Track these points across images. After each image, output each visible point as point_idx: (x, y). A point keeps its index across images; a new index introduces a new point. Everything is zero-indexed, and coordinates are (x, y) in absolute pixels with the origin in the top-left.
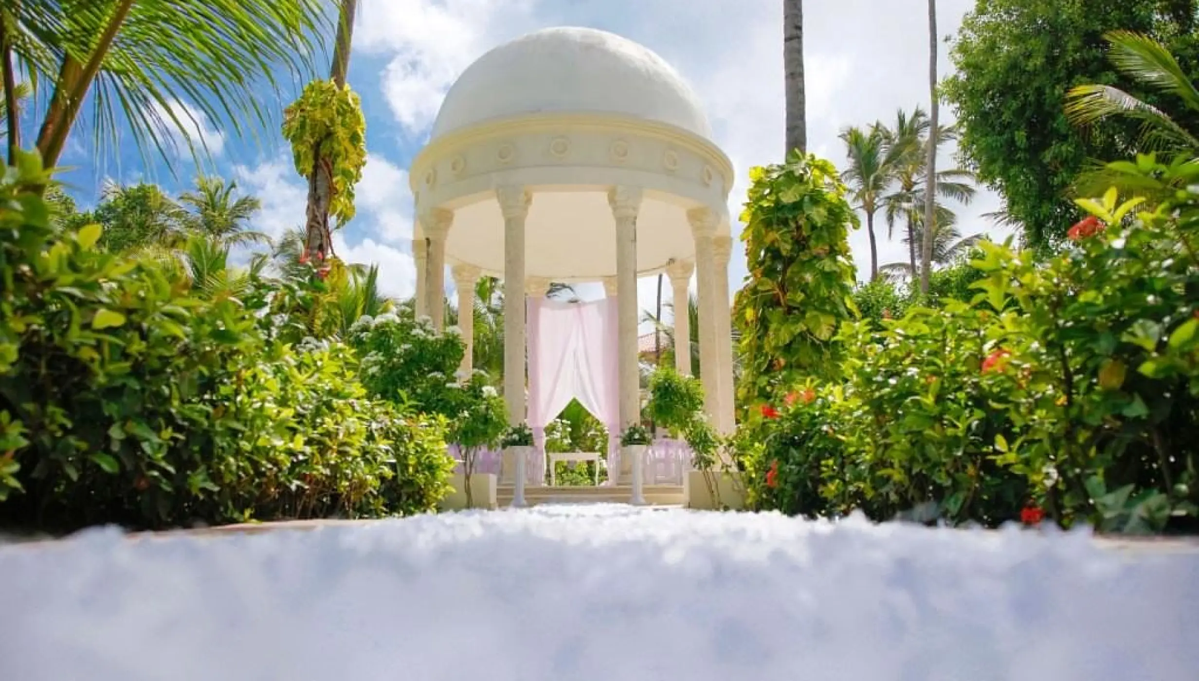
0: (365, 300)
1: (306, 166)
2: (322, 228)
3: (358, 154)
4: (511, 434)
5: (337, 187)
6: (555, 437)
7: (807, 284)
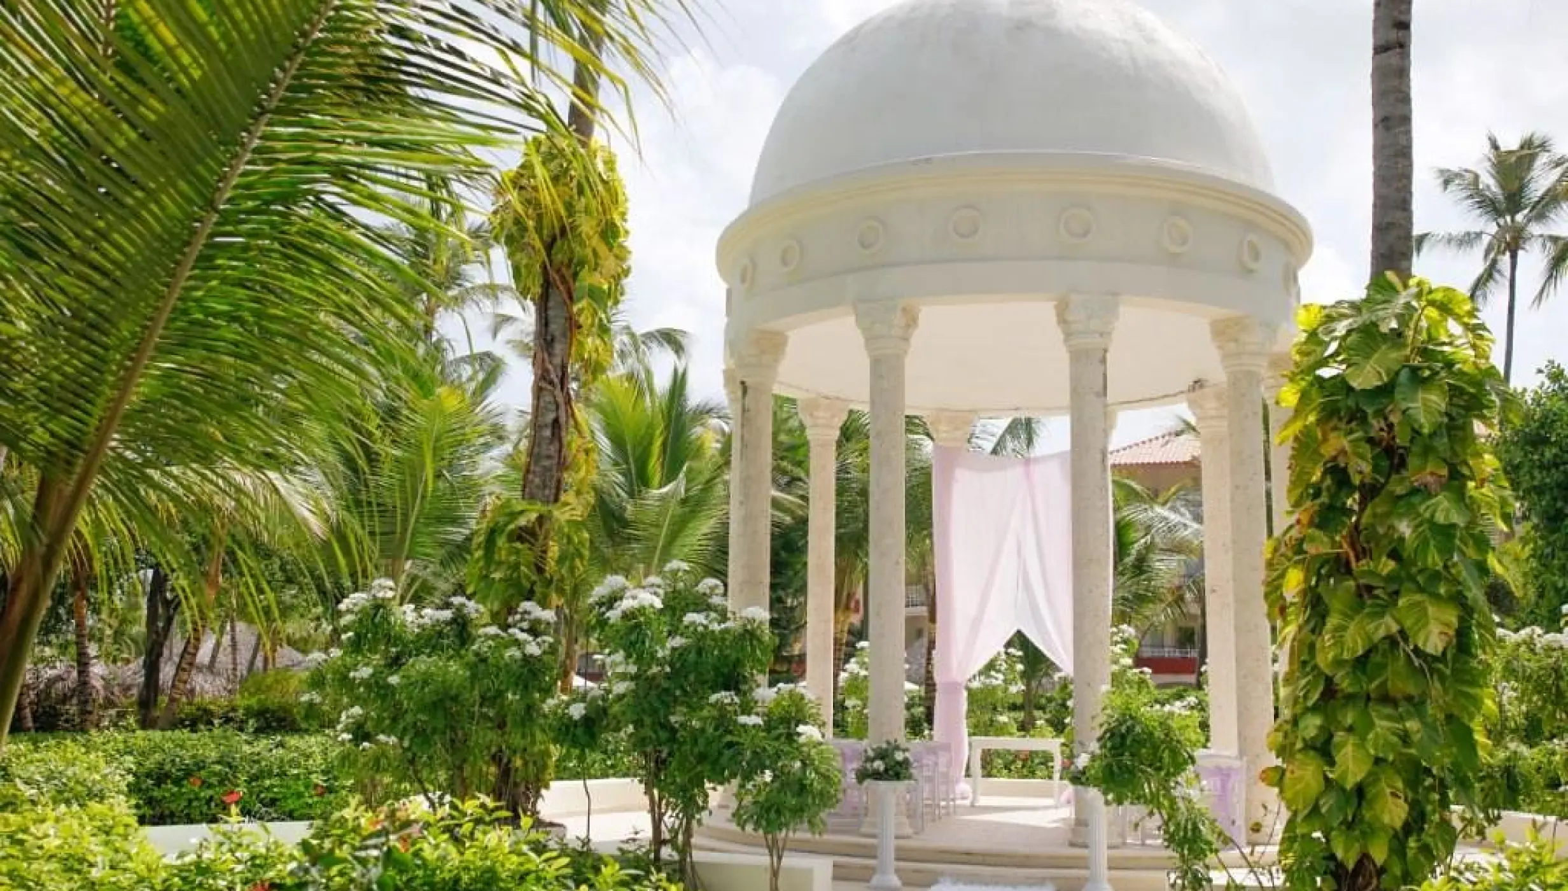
0: (667, 427)
1: (529, 283)
2: (558, 392)
3: (617, 257)
4: (873, 760)
5: (582, 320)
6: (995, 682)
7: (1402, 539)
